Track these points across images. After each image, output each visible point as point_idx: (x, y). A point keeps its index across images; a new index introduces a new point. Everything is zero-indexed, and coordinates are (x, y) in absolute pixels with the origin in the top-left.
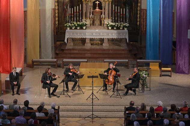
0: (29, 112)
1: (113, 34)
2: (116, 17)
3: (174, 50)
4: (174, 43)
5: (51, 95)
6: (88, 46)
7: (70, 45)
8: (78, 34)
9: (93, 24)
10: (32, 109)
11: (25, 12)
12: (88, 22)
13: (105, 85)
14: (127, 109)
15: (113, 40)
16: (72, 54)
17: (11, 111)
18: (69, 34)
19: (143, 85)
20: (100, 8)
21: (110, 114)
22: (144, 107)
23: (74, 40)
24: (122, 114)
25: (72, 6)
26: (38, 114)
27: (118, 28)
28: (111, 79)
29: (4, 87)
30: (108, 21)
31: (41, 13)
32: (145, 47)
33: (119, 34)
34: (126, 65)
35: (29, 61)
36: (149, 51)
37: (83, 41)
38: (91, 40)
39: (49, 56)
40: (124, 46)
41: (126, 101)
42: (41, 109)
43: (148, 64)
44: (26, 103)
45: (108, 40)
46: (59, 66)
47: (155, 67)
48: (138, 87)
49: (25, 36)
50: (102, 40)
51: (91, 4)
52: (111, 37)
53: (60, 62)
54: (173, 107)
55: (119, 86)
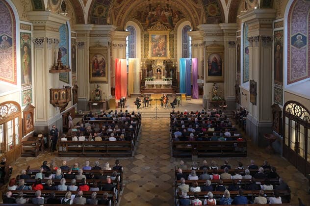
0: (128, 115)
1: (166, 83)
2: (167, 75)
3: (192, 89)
4: (192, 86)
5: (138, 108)
6: (155, 88)
7: (147, 88)
8: (151, 83)
9: (157, 78)
10: (129, 114)
11: (128, 74)
12: (155, 78)
13: (162, 104)
14: (171, 113)
15: (166, 85)
16: (148, 91)
17: (120, 115)
18: (147, 83)
19: (178, 103)
20: (160, 72)
21: (164, 116)
22: (179, 112)
23: (148, 85)
24: (169, 116)
25: (148, 71)
26: (132, 116)
27: (168, 80)
28: (164, 101)
29: (117, 105)
30: (163, 77)
31: (135, 74)
32: (179, 88)
33: (168, 82)
34: (171, 96)
35: (129, 95)
36: (181, 89)
37: (153, 86)
38: (156, 85)
39: (138, 92)
40: (170, 88)
41: (171, 110)
42: (133, 113)
43: (180, 95)
44: (127, 111)
45: (164, 85)
46: (142, 96)
47: (184, 96)
48: (176, 104)
49: (127, 84)
50: (161, 85)
51: (156, 70)
52: (164, 84)
53: (142, 95)
54: (192, 113)
55: (168, 104)
